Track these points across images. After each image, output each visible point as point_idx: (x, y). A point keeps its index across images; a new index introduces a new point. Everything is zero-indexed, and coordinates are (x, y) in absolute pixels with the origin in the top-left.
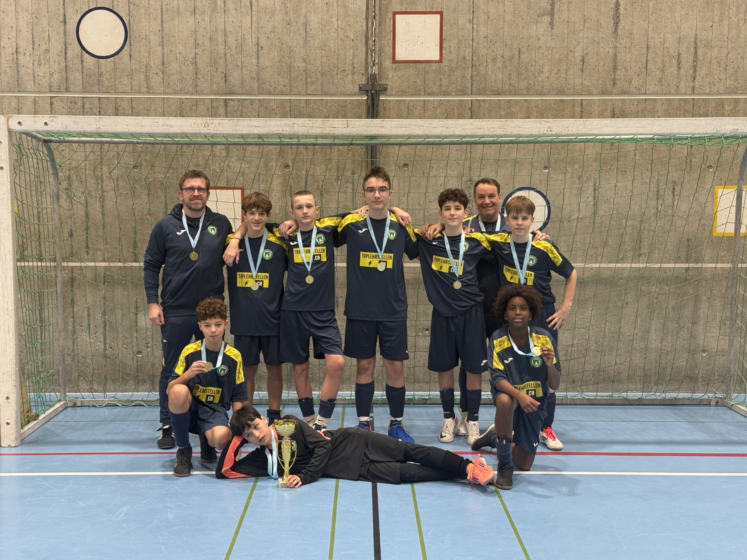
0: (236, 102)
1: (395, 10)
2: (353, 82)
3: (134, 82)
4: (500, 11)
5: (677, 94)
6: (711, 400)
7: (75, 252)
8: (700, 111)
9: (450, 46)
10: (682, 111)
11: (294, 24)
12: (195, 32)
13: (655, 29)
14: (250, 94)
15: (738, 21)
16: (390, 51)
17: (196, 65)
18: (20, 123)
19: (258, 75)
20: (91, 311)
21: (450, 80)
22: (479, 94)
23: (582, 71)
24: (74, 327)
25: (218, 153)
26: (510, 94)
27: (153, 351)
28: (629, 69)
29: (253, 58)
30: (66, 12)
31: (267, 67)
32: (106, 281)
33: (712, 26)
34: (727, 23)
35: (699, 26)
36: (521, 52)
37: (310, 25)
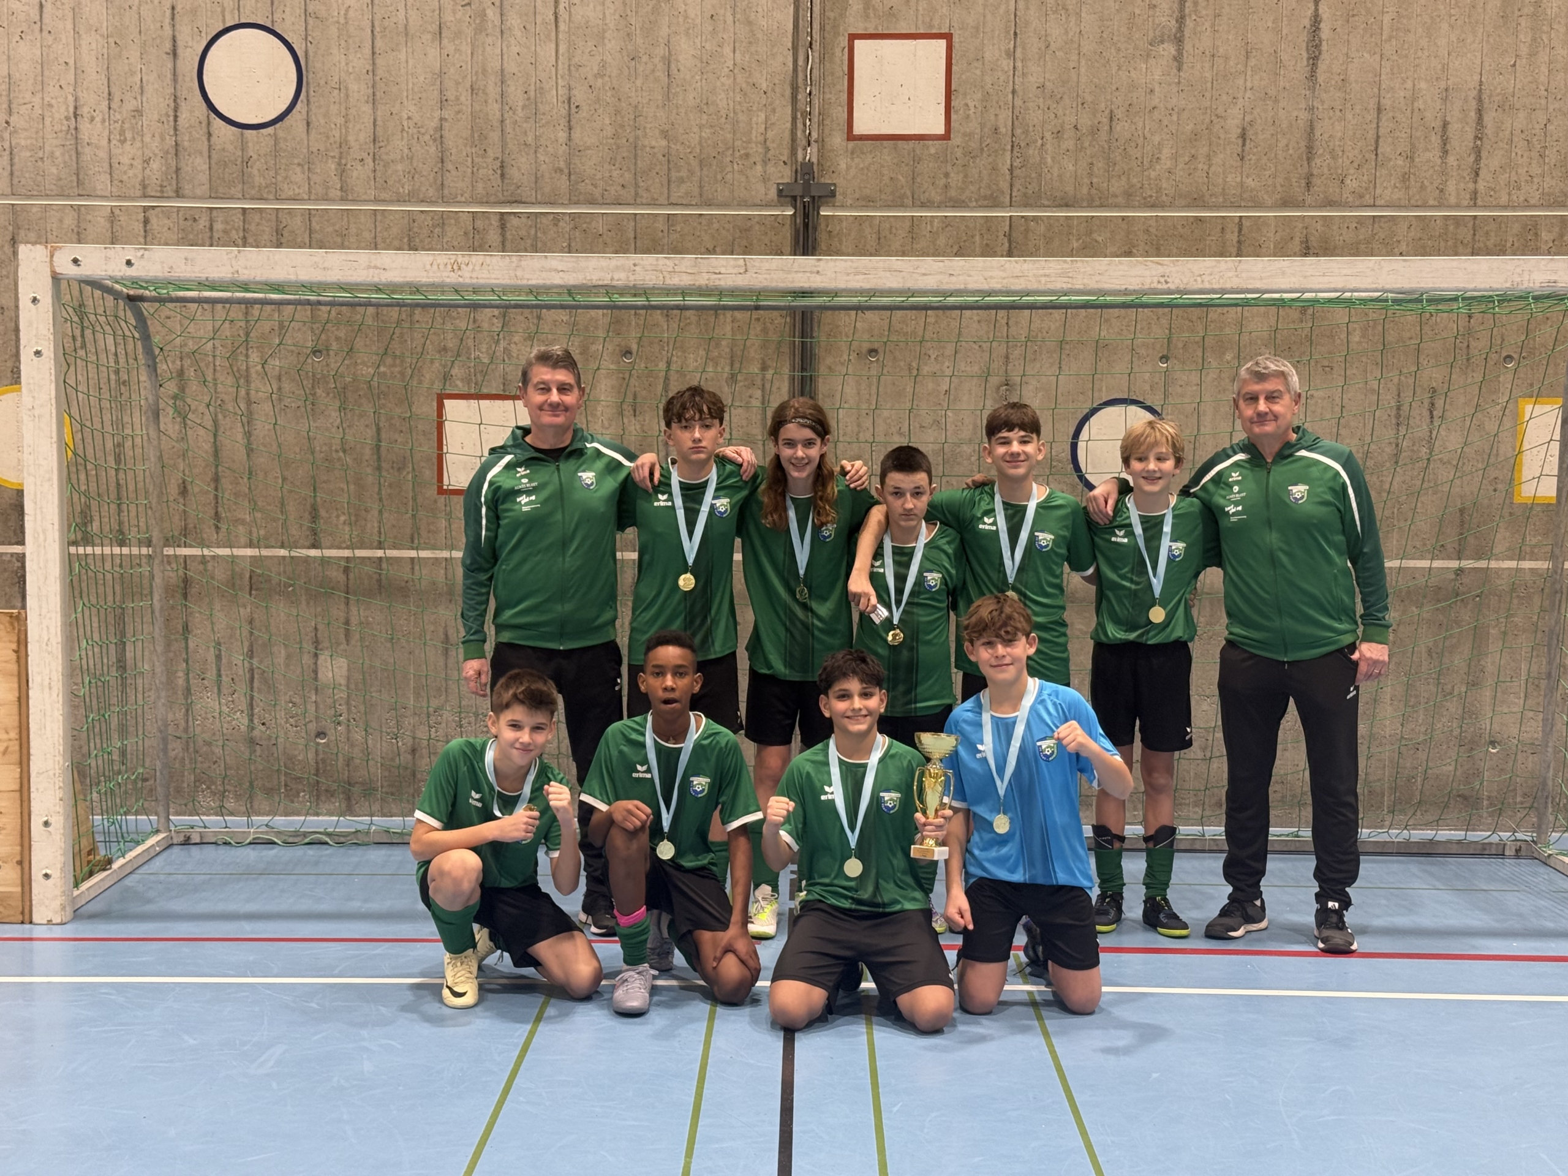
0: (524, 220)
1: (853, 31)
2: (765, 179)
3: (315, 178)
4: (1071, 34)
5: (1440, 206)
6: (1505, 845)
7: (191, 526)
8: (1488, 243)
9: (967, 105)
10: (1449, 243)
11: (645, 59)
12: (442, 74)
13: (1395, 71)
14: (552, 204)
16: (842, 114)
17: (442, 143)
18: (75, 261)
19: (569, 164)
20: (223, 648)
21: (966, 176)
22: (1026, 205)
23: (1242, 159)
24: (188, 681)
25: (485, 326)
26: (1091, 206)
27: (349, 731)
28: (1340, 154)
29: (558, 128)
30: (177, 34)
31: (589, 148)
32: (254, 587)
33: (1514, 65)
34: (1546, 59)
35: (1486, 64)
36: (1115, 119)
37: (678, 61)
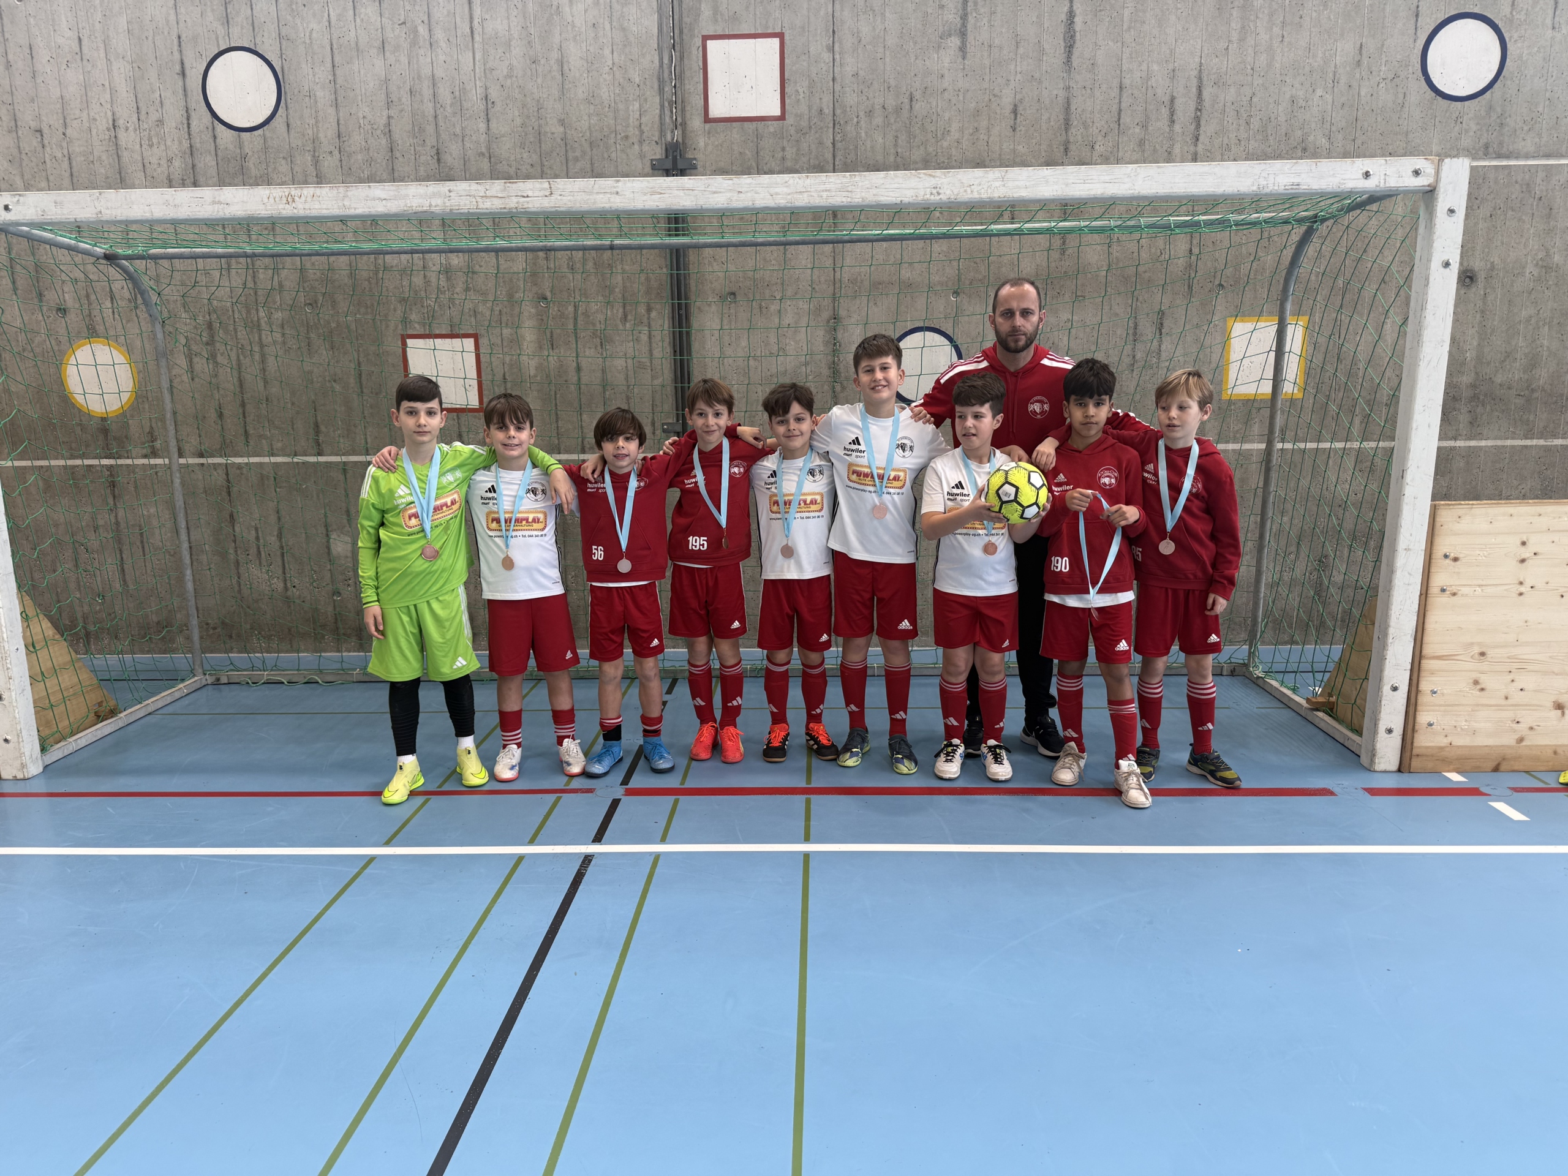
1: (705, 33)
2: (641, 157)
3: (296, 169)
4: (878, 30)
7: (228, 441)
9: (797, 91)
11: (543, 61)
12: (387, 80)
13: (1134, 56)
15: (1271, 39)
16: (700, 102)
17: (390, 136)
19: (489, 148)
20: (260, 531)
21: (798, 150)
22: (846, 171)
23: (1014, 130)
24: (237, 556)
28: (1091, 124)
29: (478, 120)
30: (184, 58)
31: (503, 136)
32: (278, 485)
33: (1227, 49)
34: (1253, 42)
35: (1205, 49)
36: (914, 100)
37: (569, 63)
